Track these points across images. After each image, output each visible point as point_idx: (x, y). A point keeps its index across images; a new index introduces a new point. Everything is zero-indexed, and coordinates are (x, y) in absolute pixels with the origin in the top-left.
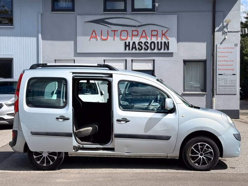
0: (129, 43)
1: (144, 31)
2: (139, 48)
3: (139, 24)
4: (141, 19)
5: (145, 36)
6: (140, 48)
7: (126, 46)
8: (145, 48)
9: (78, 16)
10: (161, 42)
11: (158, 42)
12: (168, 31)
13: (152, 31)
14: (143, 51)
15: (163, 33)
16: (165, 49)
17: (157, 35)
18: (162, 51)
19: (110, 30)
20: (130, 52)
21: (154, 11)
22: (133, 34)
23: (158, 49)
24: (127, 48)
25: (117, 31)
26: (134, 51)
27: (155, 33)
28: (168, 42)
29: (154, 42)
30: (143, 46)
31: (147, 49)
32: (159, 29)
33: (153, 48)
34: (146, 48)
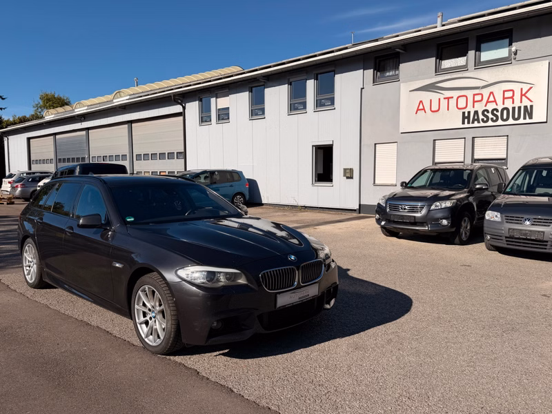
0: (469, 113)
1: (492, 93)
2: (483, 120)
3: (485, 83)
4: (488, 75)
5: (493, 100)
6: (485, 119)
7: (464, 118)
8: (492, 119)
9: (402, 84)
10: (520, 108)
11: (514, 108)
12: (531, 88)
13: (504, 91)
14: (490, 123)
15: (523, 93)
16: (525, 118)
17: (512, 98)
18: (521, 121)
19: (442, 97)
20: (471, 125)
21: (511, 60)
22: (476, 100)
23: (514, 118)
24: (466, 120)
25: (452, 97)
26: (476, 124)
27: (510, 94)
28: (531, 106)
29: (507, 109)
30: (490, 116)
31: (497, 120)
32: (516, 88)
33: (505, 117)
34: (495, 118)
